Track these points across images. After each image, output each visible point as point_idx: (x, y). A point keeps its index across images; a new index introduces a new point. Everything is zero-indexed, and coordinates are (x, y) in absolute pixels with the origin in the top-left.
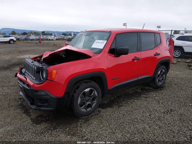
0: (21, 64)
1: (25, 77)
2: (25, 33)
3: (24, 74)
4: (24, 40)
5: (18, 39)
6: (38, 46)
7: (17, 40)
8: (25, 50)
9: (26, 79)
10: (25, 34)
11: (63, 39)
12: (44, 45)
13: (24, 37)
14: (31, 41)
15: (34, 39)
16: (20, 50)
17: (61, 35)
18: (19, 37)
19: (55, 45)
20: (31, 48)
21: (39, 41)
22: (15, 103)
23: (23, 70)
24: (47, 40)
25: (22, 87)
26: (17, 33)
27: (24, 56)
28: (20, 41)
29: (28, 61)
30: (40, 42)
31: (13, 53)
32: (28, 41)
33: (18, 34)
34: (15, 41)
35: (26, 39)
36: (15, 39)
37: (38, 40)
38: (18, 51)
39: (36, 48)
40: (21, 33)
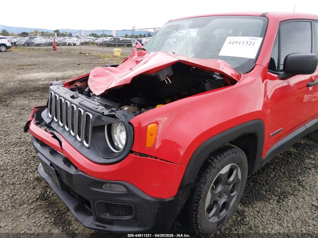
0: (26, 91)
1: (55, 137)
2: (24, 32)
3: (49, 126)
4: (24, 45)
5: (14, 44)
6: (52, 55)
7: (12, 46)
8: (29, 64)
9: (60, 143)
10: (24, 34)
11: (93, 43)
12: (61, 54)
13: (24, 40)
14: (37, 48)
15: (42, 44)
16: (19, 63)
17: (88, 36)
18: (14, 40)
19: (81, 53)
20: (40, 59)
21: (54, 47)
22: (28, 194)
23: (46, 115)
24: (64, 44)
25: (48, 163)
26: (10, 33)
27: (30, 74)
28: (18, 47)
29: (57, 91)
30: (55, 49)
31: (8, 69)
32: (32, 48)
33: (13, 35)
34: (9, 47)
35: (28, 44)
36: (8, 44)
37: (50, 44)
38: (17, 66)
39: (49, 59)
40: (18, 33)
